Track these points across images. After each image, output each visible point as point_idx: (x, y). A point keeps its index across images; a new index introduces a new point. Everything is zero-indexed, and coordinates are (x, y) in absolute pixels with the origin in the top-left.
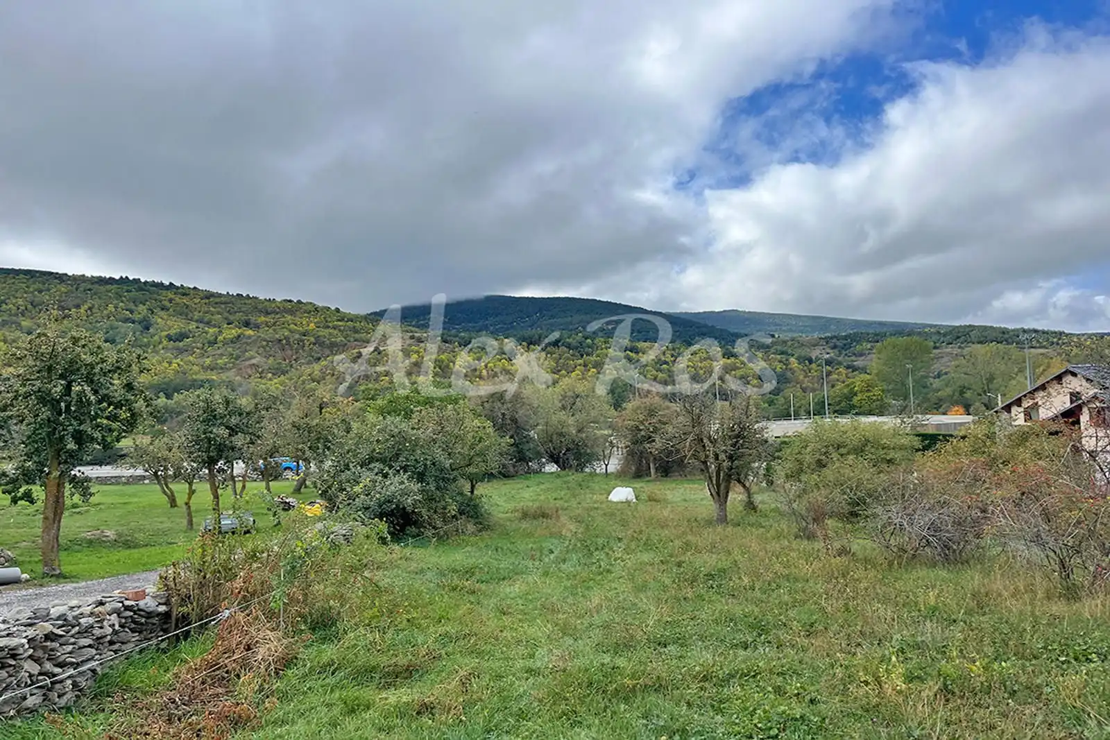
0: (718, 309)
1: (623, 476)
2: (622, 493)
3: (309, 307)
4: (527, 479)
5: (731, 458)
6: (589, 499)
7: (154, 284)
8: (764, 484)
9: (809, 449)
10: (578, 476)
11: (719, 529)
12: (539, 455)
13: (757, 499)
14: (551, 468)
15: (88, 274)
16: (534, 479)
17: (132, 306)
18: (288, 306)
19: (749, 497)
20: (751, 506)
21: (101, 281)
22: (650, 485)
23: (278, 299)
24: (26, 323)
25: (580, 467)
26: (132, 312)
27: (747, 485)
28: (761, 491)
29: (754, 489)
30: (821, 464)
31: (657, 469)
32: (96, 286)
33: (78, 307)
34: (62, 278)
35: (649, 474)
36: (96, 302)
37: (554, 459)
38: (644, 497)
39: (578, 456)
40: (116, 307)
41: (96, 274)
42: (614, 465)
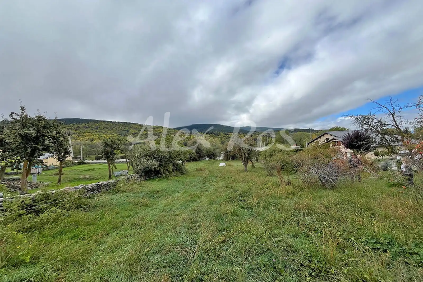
1: (223, 160)
2: (222, 164)
3: (161, 127)
4: (202, 161)
5: (248, 154)
6: (214, 165)
7: (129, 123)
8: (256, 161)
9: (267, 152)
10: (214, 160)
11: (245, 173)
12: (205, 156)
13: (255, 165)
14: (208, 159)
15: (116, 121)
16: (204, 161)
17: (125, 127)
18: (157, 127)
19: (253, 164)
20: (253, 166)
21: (119, 123)
22: (230, 162)
23: (155, 126)
24: (103, 131)
25: (214, 159)
26: (125, 129)
27: (252, 161)
28: (255, 163)
29: (254, 162)
30: (271, 156)
31: (231, 159)
32: (118, 124)
33: (114, 128)
34: (111, 122)
35: (230, 160)
36: (118, 127)
37: (208, 157)
38: (228, 165)
39: (214, 156)
40: (122, 128)
41: (118, 121)
42: (221, 158)
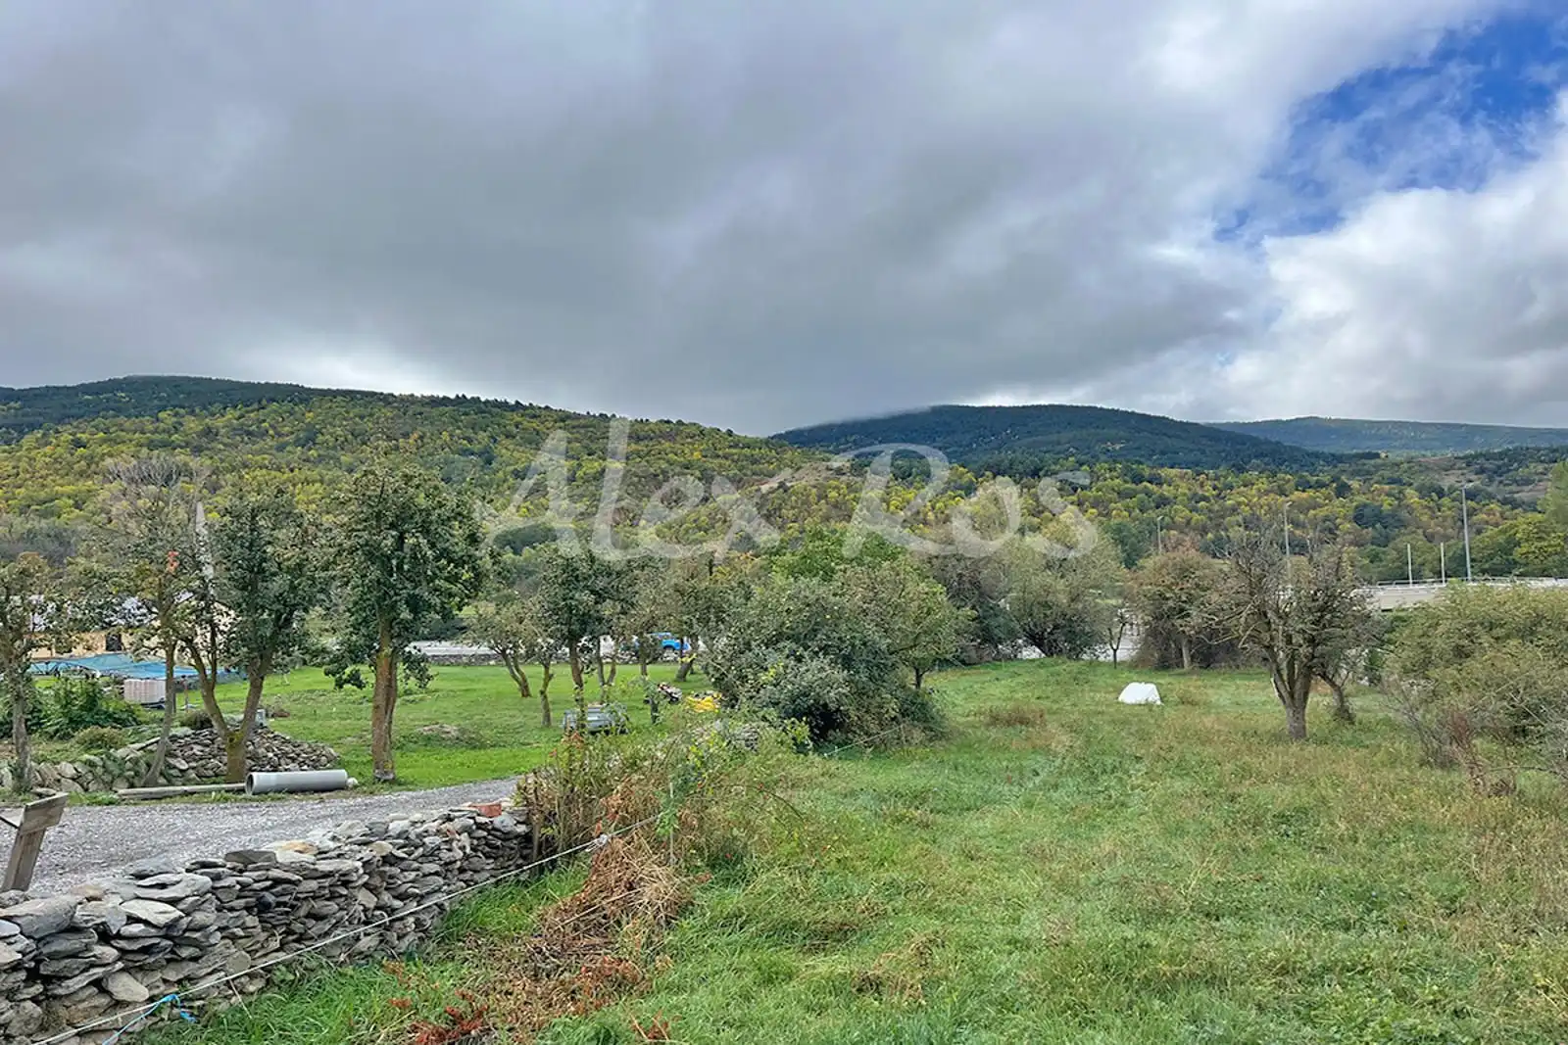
0: (1286, 416)
1: (1139, 666)
2: (1139, 692)
3: (693, 430)
4: (996, 668)
5: (1312, 641)
6: (1090, 698)
7: (496, 404)
8: (1365, 682)
9: (1440, 629)
10: (1073, 666)
11: (1294, 748)
12: (1012, 635)
13: (1355, 704)
14: (1032, 653)
15: (418, 394)
16: (1006, 668)
17: (470, 433)
18: (666, 428)
19: (1342, 698)
20: (1344, 714)
21: (435, 402)
22: (1182, 680)
23: (653, 420)
24: (346, 459)
25: (1075, 653)
26: (470, 441)
27: (1338, 682)
28: (1361, 692)
29: (1349, 688)
30: (1461, 653)
31: (1192, 657)
32: (427, 409)
33: (406, 436)
34: (387, 399)
35: (1180, 665)
36: (427, 429)
37: (1036, 640)
38: (1174, 697)
39: (1071, 636)
40: (451, 436)
41: (428, 393)
42: (1126, 650)
